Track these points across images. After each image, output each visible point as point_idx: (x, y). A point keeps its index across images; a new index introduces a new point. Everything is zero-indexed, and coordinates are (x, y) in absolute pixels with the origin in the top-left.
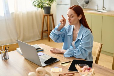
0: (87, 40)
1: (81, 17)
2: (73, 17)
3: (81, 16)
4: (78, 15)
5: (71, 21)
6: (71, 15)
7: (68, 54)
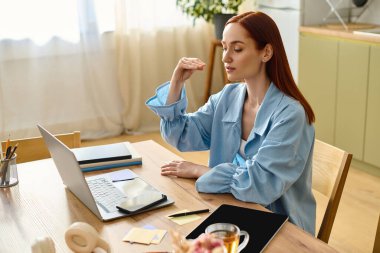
0: (285, 139)
1: (270, 54)
2: (240, 51)
3: (269, 47)
4: (260, 46)
5: (233, 65)
6: (234, 43)
7: (212, 183)
